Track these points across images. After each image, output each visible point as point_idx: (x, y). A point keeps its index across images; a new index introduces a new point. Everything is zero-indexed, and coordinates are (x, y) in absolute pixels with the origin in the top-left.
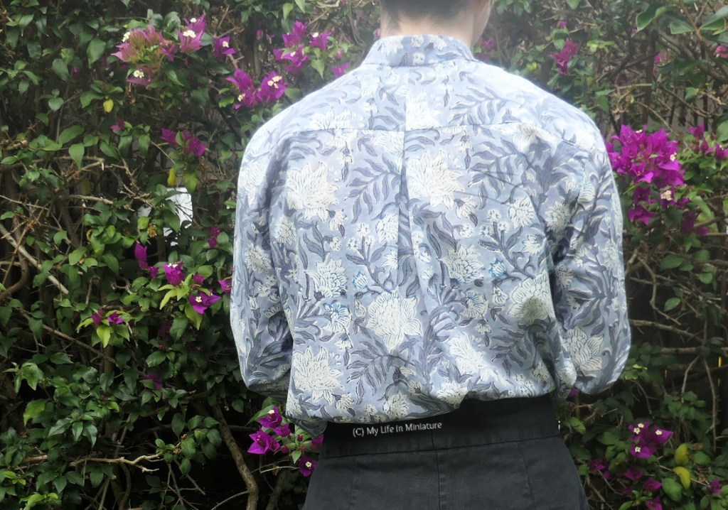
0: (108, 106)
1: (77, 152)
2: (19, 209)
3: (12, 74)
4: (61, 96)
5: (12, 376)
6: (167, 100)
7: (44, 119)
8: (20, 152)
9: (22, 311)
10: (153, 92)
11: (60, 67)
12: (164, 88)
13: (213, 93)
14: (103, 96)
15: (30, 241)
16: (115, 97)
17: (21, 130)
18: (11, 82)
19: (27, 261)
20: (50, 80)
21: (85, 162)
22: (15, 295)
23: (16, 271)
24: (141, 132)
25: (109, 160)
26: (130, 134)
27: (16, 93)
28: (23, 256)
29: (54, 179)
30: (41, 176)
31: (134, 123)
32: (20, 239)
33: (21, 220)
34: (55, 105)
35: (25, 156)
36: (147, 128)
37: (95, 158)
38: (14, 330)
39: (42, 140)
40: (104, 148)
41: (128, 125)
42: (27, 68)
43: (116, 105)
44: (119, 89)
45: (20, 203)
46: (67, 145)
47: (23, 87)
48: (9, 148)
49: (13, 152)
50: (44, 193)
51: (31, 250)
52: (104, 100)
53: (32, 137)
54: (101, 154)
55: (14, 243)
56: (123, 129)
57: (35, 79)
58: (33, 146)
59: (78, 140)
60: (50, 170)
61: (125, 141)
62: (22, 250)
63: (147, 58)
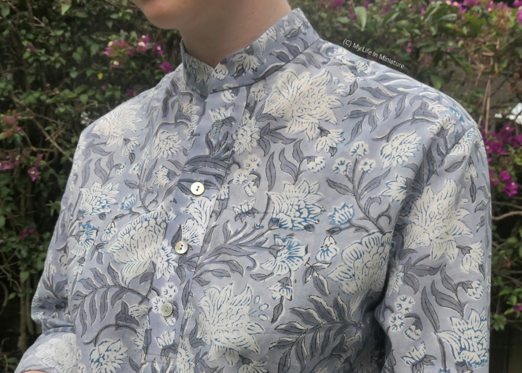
0: (100, 76)
1: (84, 98)
2: (54, 125)
3: (53, 59)
4: (76, 70)
5: (49, 207)
6: (130, 74)
7: (67, 81)
8: (55, 97)
9: (56, 174)
10: (122, 70)
11: (77, 56)
12: (129, 68)
13: (152, 72)
14: (98, 71)
15: (60, 141)
16: (104, 72)
17: (57, 86)
18: (52, 62)
19: (58, 150)
20: (71, 62)
21: (88, 103)
22: (51, 165)
23: (52, 155)
24: (116, 90)
25: (99, 103)
26: (111, 90)
27: (54, 68)
28: (55, 147)
29: (72, 111)
30: (66, 110)
31: (113, 84)
32: (54, 138)
33: (55, 130)
34: (74, 75)
35: (58, 99)
36: (119, 88)
37: (93, 101)
38: (50, 184)
39: (67, 91)
40: (98, 96)
41: (110, 86)
42: (60, 56)
43: (104, 76)
44: (106, 68)
45: (55, 121)
46: (79, 94)
47: (58, 66)
48: (50, 95)
49: (51, 97)
50: (67, 118)
51: (60, 145)
52: (98, 73)
53: (62, 90)
54: (96, 99)
55: (51, 141)
56: (107, 87)
57: (64, 62)
58: (62, 94)
59: (84, 92)
60: (70, 106)
61: (108, 94)
62: (55, 144)
63: (121, 55)
